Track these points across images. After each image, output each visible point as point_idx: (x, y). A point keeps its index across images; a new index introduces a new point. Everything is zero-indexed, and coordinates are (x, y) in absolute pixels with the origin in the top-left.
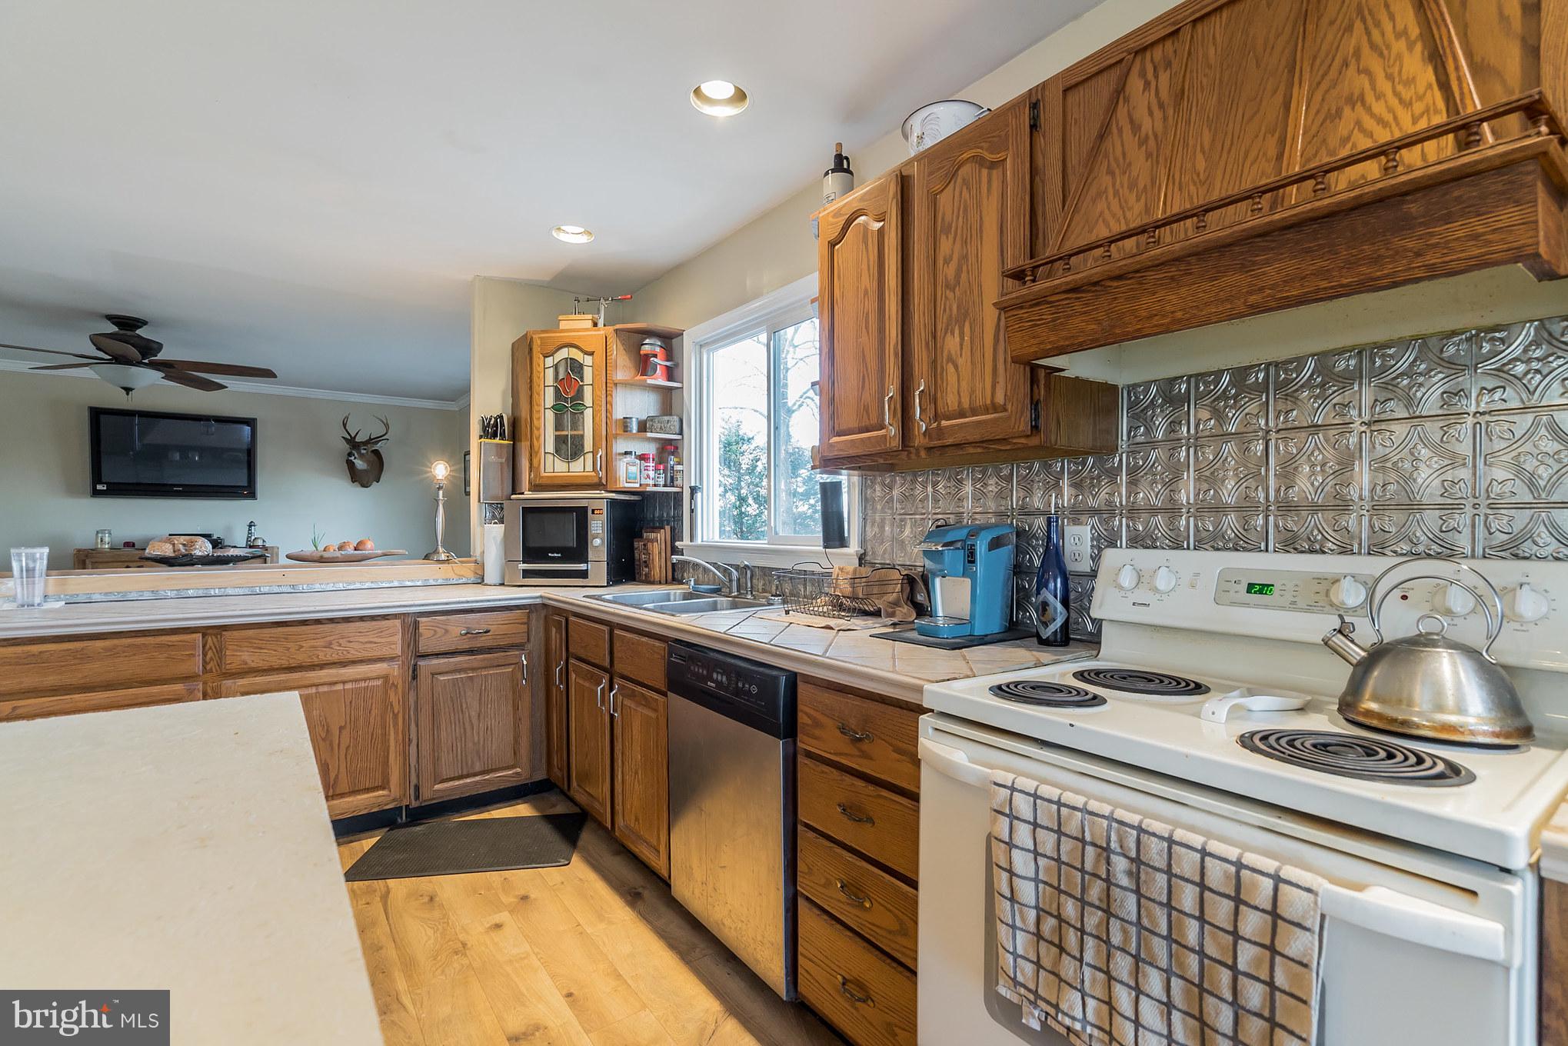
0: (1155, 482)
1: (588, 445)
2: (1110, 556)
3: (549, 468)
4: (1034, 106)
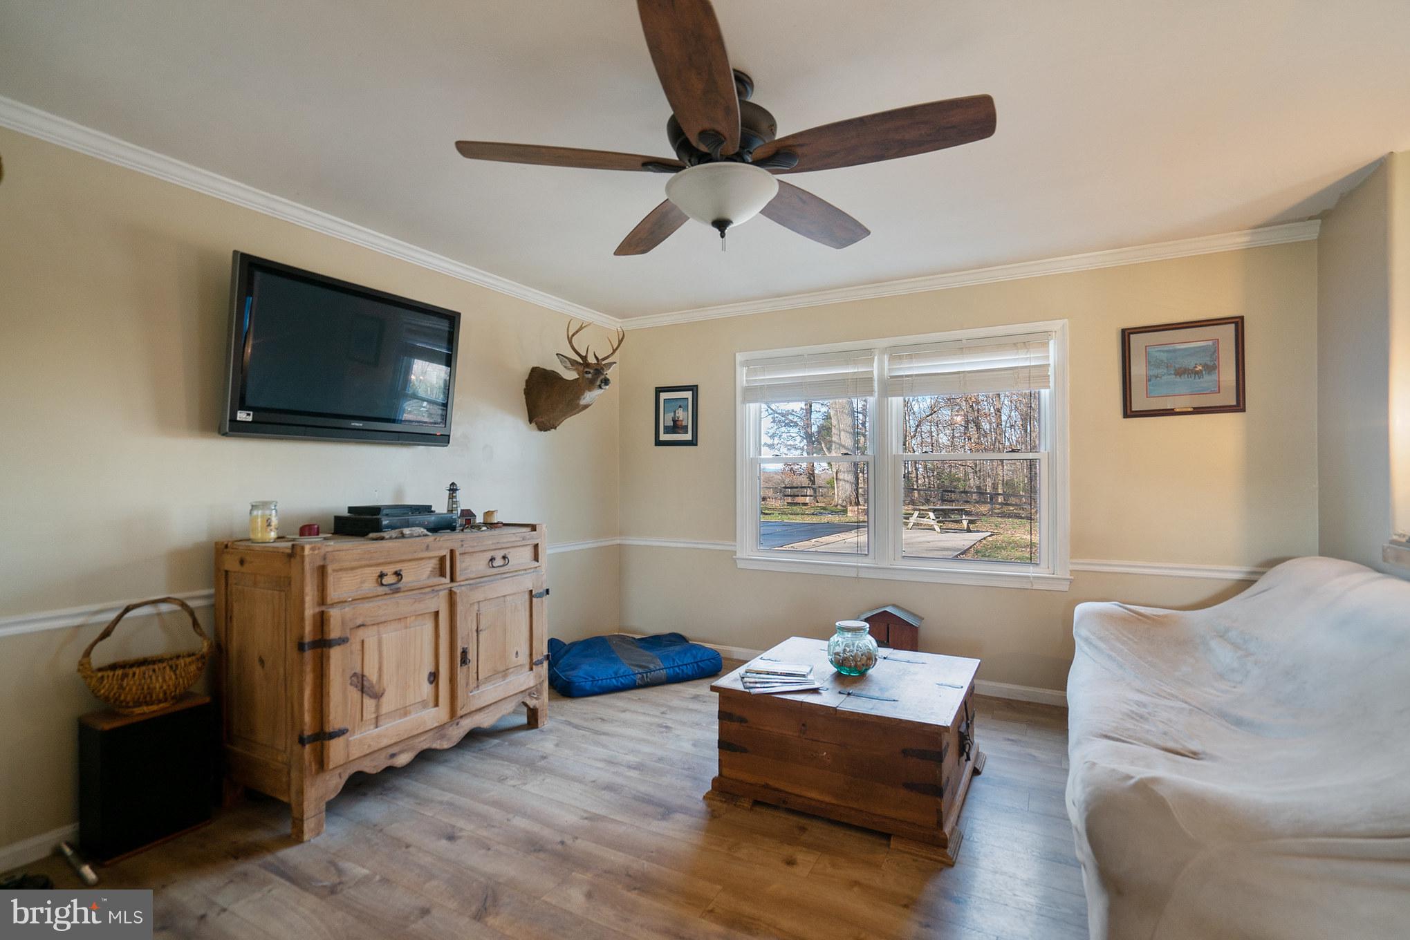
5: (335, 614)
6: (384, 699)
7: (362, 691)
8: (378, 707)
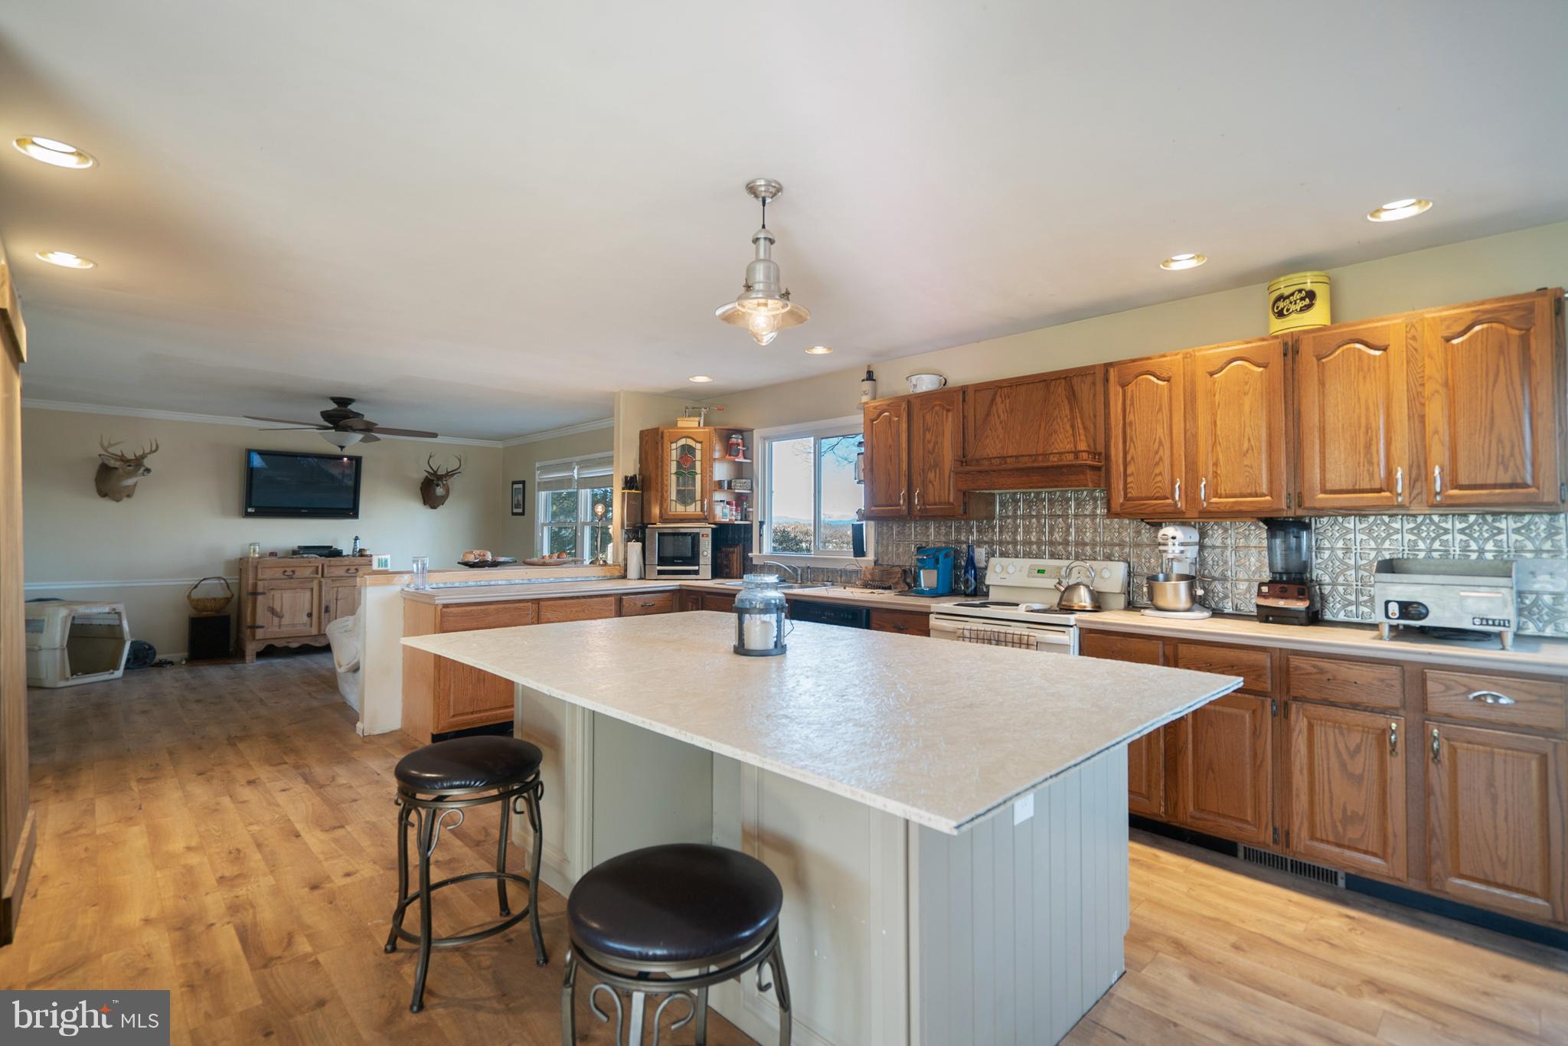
0: (1009, 531)
1: (698, 496)
2: (992, 560)
3: (673, 509)
4: (964, 393)
5: (260, 583)
6: (283, 619)
7: (273, 613)
8: (280, 622)
